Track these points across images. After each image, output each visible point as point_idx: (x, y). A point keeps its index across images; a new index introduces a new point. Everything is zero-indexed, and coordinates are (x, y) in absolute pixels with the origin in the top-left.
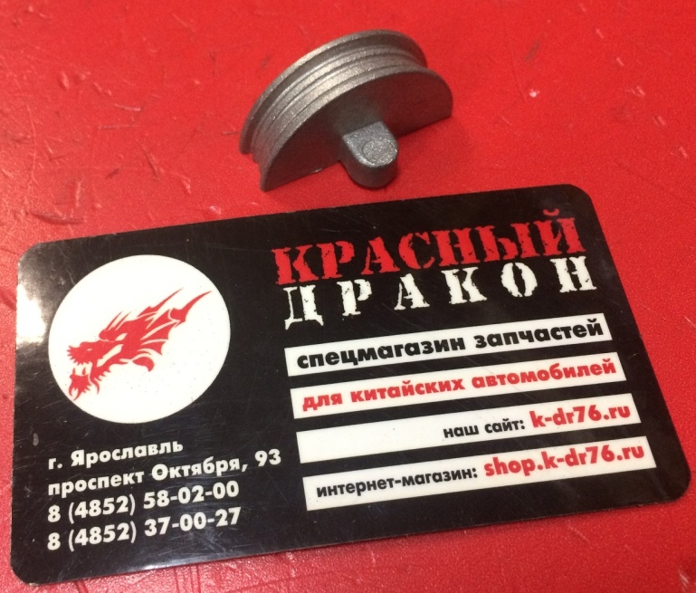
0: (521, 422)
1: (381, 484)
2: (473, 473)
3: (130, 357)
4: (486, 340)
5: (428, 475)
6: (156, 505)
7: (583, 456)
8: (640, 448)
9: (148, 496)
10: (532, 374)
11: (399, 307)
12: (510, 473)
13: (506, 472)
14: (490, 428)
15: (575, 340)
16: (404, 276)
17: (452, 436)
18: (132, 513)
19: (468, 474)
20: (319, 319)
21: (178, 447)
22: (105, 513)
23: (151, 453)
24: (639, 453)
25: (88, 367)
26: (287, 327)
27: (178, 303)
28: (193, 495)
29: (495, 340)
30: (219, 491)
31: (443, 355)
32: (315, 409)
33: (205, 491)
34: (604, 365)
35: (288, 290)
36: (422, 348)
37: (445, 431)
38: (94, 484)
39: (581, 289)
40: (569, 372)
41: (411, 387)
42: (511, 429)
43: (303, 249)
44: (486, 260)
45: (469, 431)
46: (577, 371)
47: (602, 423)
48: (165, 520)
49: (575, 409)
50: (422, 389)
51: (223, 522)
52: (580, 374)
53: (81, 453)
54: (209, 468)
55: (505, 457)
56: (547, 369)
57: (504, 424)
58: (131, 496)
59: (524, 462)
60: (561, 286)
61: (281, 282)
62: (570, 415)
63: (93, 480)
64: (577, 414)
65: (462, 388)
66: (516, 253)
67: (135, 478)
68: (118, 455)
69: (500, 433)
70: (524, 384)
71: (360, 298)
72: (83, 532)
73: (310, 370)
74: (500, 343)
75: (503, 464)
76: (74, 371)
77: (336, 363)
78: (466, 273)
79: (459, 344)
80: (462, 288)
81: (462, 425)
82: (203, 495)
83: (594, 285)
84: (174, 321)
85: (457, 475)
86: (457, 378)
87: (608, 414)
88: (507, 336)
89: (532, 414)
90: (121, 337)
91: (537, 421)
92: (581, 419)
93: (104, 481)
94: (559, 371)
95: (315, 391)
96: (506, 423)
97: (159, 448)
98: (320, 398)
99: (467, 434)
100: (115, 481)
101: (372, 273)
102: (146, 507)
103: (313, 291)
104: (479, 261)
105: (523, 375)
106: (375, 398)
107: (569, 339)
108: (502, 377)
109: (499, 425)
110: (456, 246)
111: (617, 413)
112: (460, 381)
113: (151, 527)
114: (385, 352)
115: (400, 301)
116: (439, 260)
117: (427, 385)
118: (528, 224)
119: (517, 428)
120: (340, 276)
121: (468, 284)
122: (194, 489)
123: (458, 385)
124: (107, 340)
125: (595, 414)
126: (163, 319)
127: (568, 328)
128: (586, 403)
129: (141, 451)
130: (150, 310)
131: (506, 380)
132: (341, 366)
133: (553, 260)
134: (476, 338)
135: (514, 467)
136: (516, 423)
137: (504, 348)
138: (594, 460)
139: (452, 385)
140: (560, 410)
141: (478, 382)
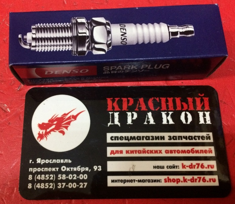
0: (179, 166)
1: (131, 181)
2: (160, 181)
3: (57, 130)
4: (172, 138)
5: (146, 180)
6: (62, 179)
7: (196, 180)
8: (215, 179)
9: (59, 176)
10: (185, 151)
11: (145, 123)
12: (172, 182)
13: (171, 182)
14: (168, 167)
15: (201, 141)
16: (149, 112)
17: (156, 168)
18: (54, 180)
19: (159, 181)
20: (119, 124)
21: (70, 161)
22: (46, 179)
23: (61, 162)
24: (214, 181)
25: (44, 131)
26: (108, 126)
27: (74, 113)
28: (73, 177)
29: (174, 138)
30: (81, 177)
31: (157, 141)
32: (114, 154)
33: (77, 176)
34: (209, 150)
35: (110, 113)
36: (151, 138)
37: (154, 166)
38: (43, 170)
39: (206, 123)
40: (197, 152)
41: (145, 151)
42: (175, 168)
43: (117, 99)
44: (176, 110)
45: (161, 167)
46: (199, 151)
47: (205, 170)
48: (64, 184)
49: (197, 164)
50: (149, 152)
51: (81, 187)
52: (200, 153)
53: (40, 159)
54: (79, 169)
55: (171, 177)
56: (190, 150)
57: (173, 166)
58: (54, 175)
59: (177, 179)
60: (200, 122)
61: (108, 110)
62: (195, 166)
63: (43, 168)
64: (197, 166)
65: (162, 153)
66: (187, 108)
67: (56, 169)
68: (51, 161)
69: (171, 169)
70: (182, 154)
71: (133, 119)
72: (39, 184)
73: (114, 141)
74: (176, 139)
75: (170, 179)
76: (39, 132)
77: (123, 140)
78: (169, 114)
79: (163, 138)
80: (167, 119)
81: (159, 165)
82: (76, 177)
83: (211, 122)
84: (73, 119)
85: (155, 181)
86: (160, 150)
87: (207, 166)
88: (179, 137)
89: (183, 164)
90: (55, 123)
91: (184, 166)
92: (198, 168)
93: (46, 169)
94: (194, 151)
95: (115, 149)
96: (174, 166)
97: (64, 161)
98: (116, 151)
99: (161, 168)
100: (50, 169)
101: (138, 110)
102: (59, 179)
103: (118, 114)
104: (174, 110)
105: (182, 151)
106: (133, 153)
107: (199, 140)
108: (175, 151)
109: (171, 166)
110: (167, 104)
111: (210, 167)
112: (161, 150)
113: (59, 185)
114: (139, 138)
115: (146, 121)
116: (161, 108)
117: (150, 151)
118: (193, 98)
119: (177, 168)
120: (128, 110)
121: (169, 118)
122: (74, 175)
123: (160, 152)
124: (50, 123)
125: (202, 166)
126: (69, 118)
127: (200, 136)
128: (200, 162)
129: (58, 161)
130: (65, 115)
131: (176, 152)
132: (124, 141)
133: (199, 112)
134: (169, 136)
135: (174, 181)
136: (177, 166)
137: (177, 141)
138: (199, 181)
139: (159, 152)
140: (192, 164)
141: (167, 152)
